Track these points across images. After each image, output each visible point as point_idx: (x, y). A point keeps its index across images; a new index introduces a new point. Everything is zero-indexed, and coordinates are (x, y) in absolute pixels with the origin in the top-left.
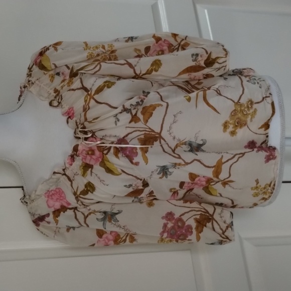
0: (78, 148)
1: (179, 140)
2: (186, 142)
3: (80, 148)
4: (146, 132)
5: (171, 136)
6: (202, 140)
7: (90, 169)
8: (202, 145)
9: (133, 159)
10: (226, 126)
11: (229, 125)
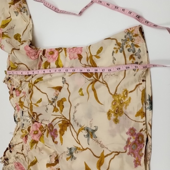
0: (30, 129)
1: (81, 126)
2: (85, 128)
3: (31, 129)
4: (63, 119)
5: (76, 123)
6: (95, 126)
7: (36, 144)
8: (94, 131)
9: (55, 139)
10: (109, 114)
11: (111, 113)
